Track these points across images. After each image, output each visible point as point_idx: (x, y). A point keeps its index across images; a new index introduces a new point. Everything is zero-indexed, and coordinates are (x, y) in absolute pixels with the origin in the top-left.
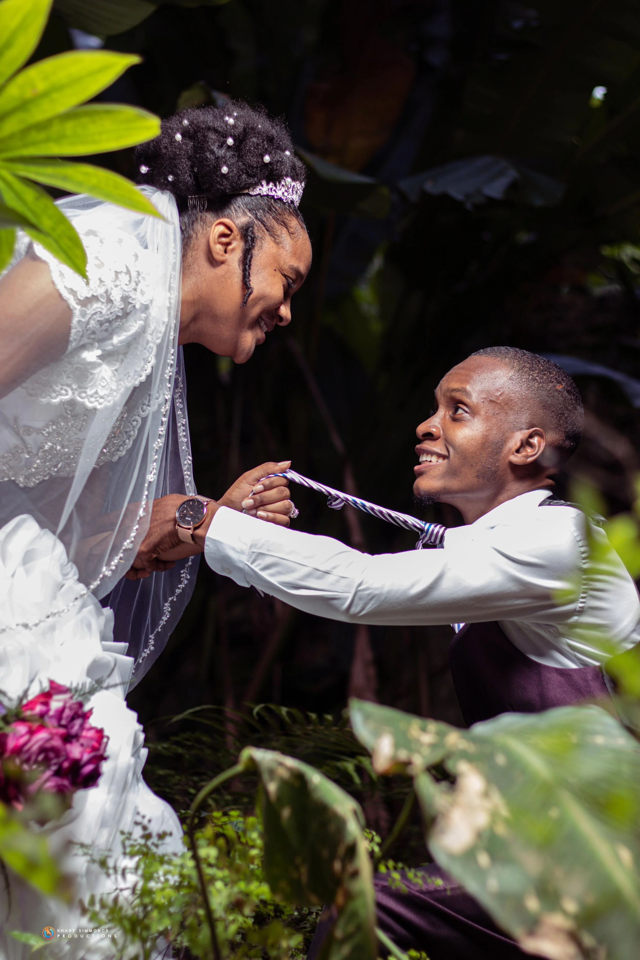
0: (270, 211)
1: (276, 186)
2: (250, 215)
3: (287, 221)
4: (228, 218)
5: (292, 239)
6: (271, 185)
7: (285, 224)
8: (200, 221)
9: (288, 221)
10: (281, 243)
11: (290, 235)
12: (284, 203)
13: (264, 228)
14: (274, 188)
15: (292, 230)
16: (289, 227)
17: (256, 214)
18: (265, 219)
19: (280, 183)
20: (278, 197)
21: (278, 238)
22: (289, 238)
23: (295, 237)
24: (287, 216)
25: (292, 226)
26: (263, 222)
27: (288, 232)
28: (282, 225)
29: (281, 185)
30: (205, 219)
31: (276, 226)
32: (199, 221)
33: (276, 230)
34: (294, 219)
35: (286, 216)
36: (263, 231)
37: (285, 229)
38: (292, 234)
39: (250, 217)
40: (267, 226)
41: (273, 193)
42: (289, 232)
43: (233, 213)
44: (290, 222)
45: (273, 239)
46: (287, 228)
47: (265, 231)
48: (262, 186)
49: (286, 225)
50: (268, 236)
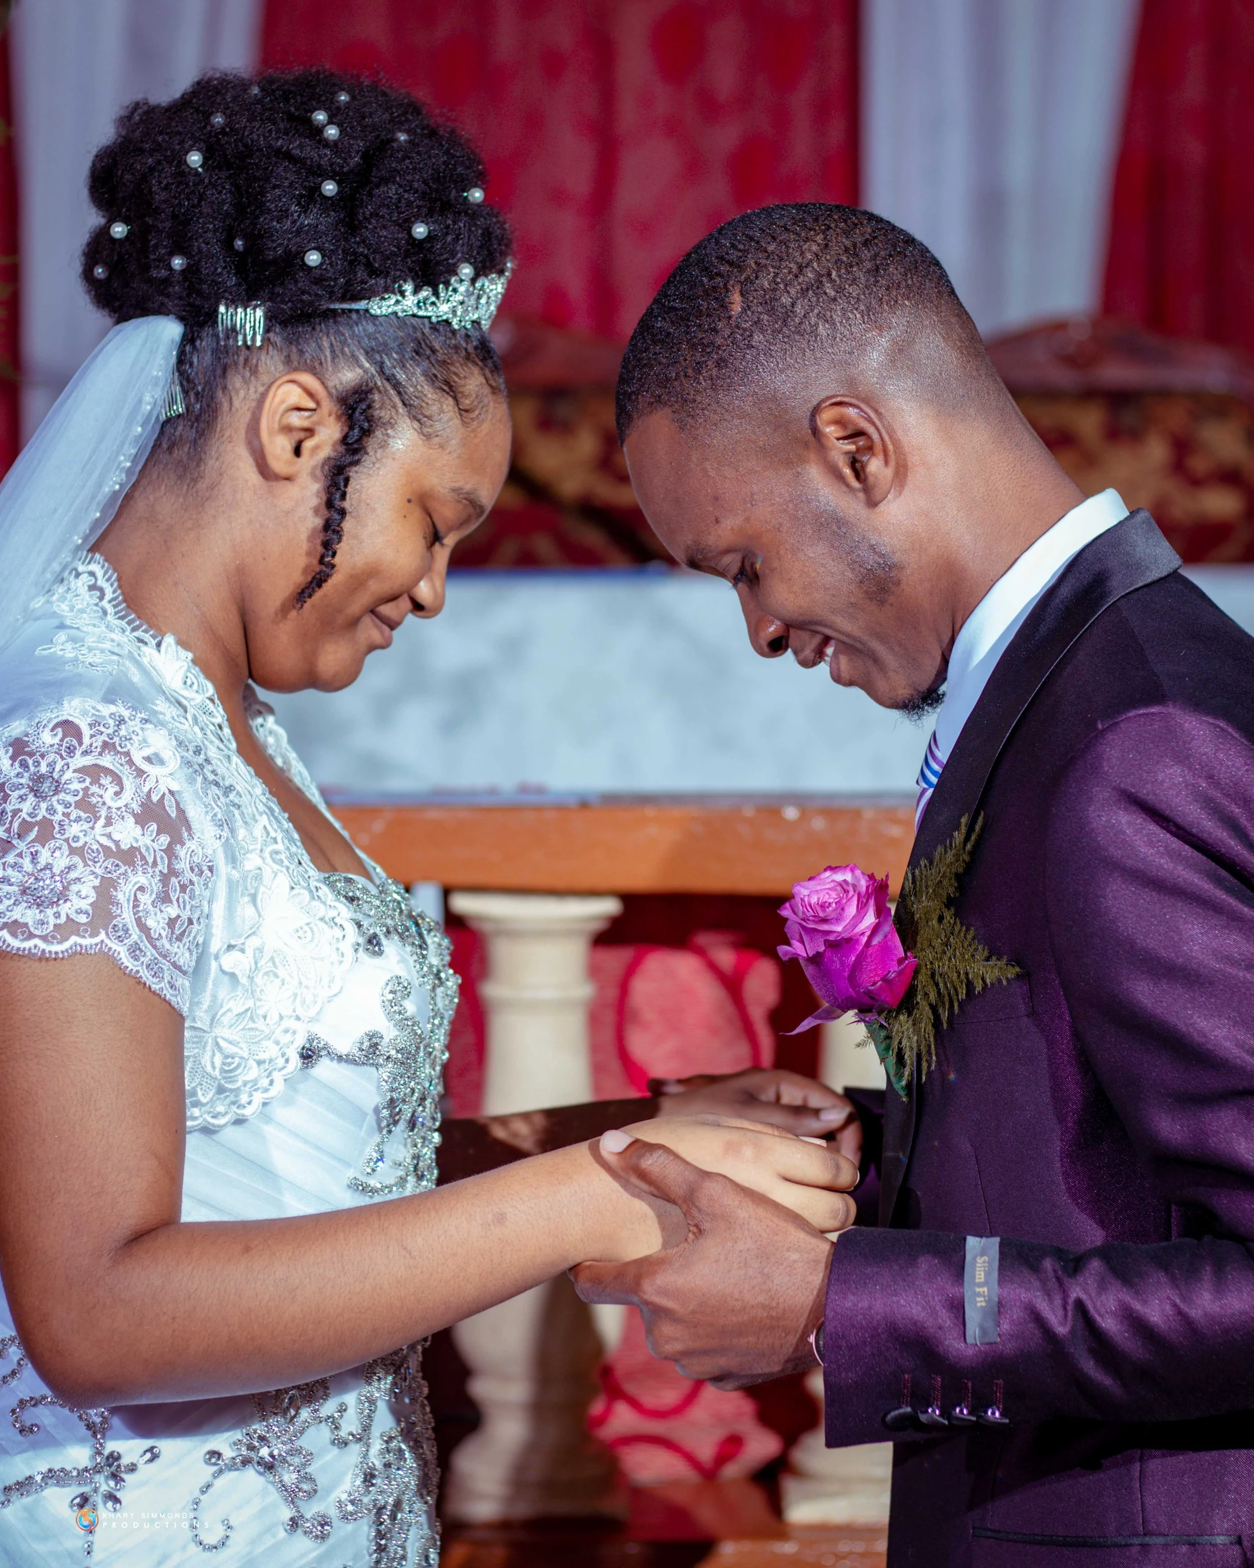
0: (417, 353)
1: (436, 294)
2: (367, 365)
3: (456, 379)
4: (313, 371)
5: (465, 424)
6: (425, 293)
7: (451, 387)
8: (244, 367)
9: (460, 378)
10: (437, 436)
11: (461, 415)
12: (454, 332)
13: (397, 400)
14: (433, 299)
15: (466, 402)
16: (459, 396)
17: (382, 363)
18: (401, 376)
19: (447, 284)
20: (440, 319)
21: (429, 423)
22: (457, 421)
23: (472, 419)
24: (458, 365)
25: (467, 392)
26: (397, 386)
27: (456, 409)
28: (444, 391)
29: (451, 288)
30: (257, 366)
31: (428, 390)
32: (241, 366)
33: (427, 404)
34: (476, 371)
35: (457, 368)
36: (394, 407)
37: (451, 401)
38: (466, 411)
39: (366, 371)
40: (406, 393)
41: (430, 312)
42: (460, 409)
43: (326, 356)
44: (463, 382)
45: (416, 425)
46: (455, 398)
47: (399, 404)
48: (402, 293)
49: (451, 389)
50: (408, 421)
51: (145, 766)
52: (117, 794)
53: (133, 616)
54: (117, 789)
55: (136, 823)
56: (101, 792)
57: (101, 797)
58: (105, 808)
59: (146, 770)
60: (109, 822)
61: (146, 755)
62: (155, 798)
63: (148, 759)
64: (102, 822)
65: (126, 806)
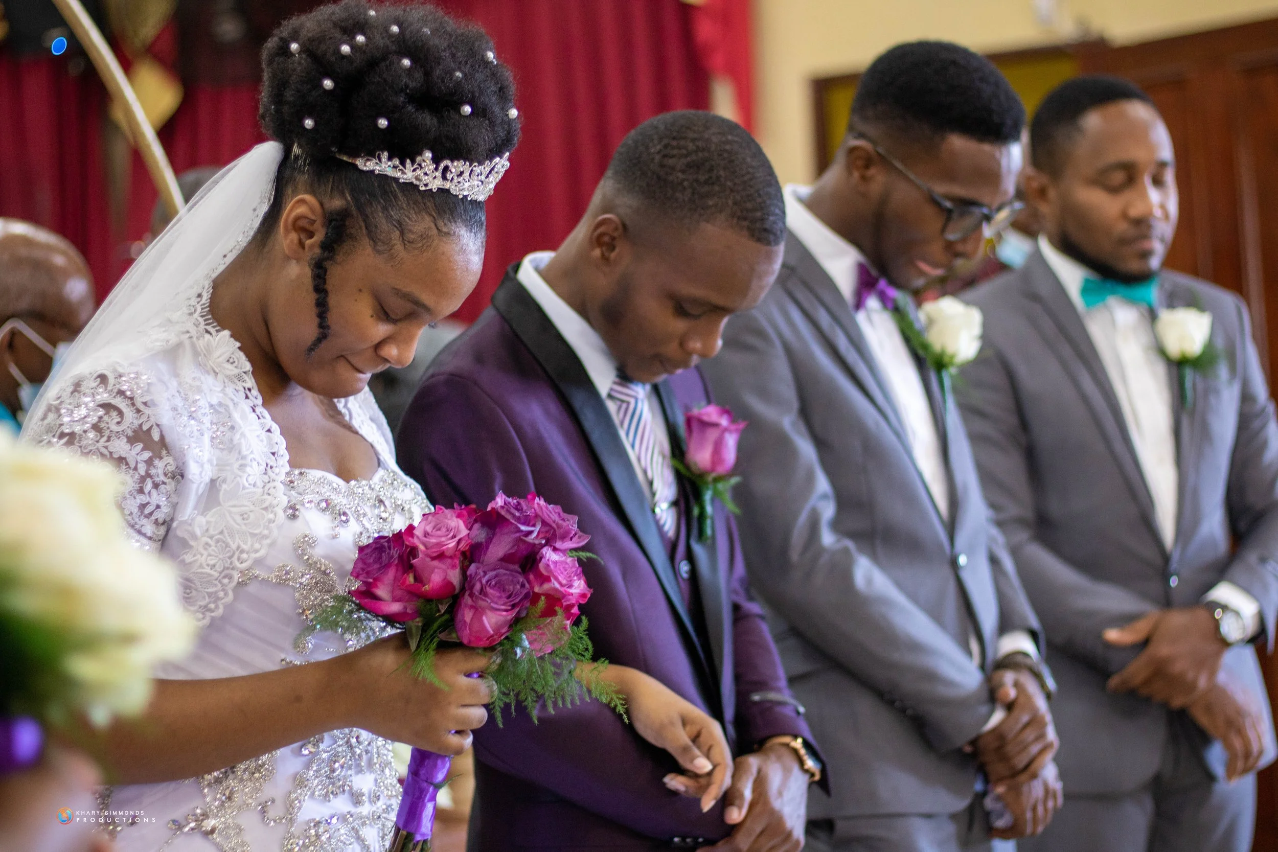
1: (404, 164)
2: (350, 199)
3: (408, 221)
5: (406, 250)
6: (396, 162)
7: (400, 224)
9: (411, 221)
11: (404, 244)
14: (402, 167)
15: (411, 237)
17: (358, 199)
18: (367, 210)
19: (413, 160)
20: (407, 181)
21: (380, 243)
22: (400, 247)
23: (414, 248)
26: (364, 216)
27: (401, 239)
28: (395, 226)
29: (415, 164)
33: (381, 232)
34: (428, 219)
35: (411, 214)
37: (398, 233)
38: (410, 242)
39: (348, 203)
40: (368, 221)
41: (398, 175)
44: (412, 224)
48: (380, 159)
49: (400, 226)
50: (367, 238)
51: (142, 407)
52: (118, 423)
53: (210, 317)
54: (119, 420)
55: (128, 442)
56: (109, 421)
57: (108, 423)
58: (109, 431)
59: (142, 410)
60: (108, 440)
61: (144, 401)
62: (145, 428)
63: (145, 404)
64: (105, 439)
65: (123, 431)
